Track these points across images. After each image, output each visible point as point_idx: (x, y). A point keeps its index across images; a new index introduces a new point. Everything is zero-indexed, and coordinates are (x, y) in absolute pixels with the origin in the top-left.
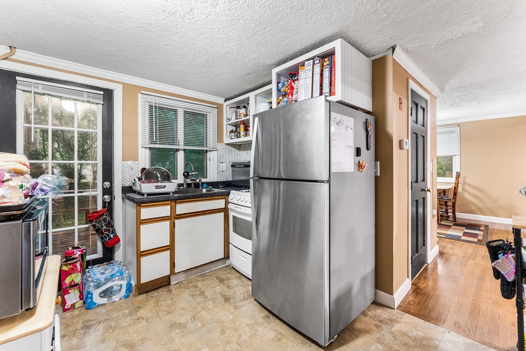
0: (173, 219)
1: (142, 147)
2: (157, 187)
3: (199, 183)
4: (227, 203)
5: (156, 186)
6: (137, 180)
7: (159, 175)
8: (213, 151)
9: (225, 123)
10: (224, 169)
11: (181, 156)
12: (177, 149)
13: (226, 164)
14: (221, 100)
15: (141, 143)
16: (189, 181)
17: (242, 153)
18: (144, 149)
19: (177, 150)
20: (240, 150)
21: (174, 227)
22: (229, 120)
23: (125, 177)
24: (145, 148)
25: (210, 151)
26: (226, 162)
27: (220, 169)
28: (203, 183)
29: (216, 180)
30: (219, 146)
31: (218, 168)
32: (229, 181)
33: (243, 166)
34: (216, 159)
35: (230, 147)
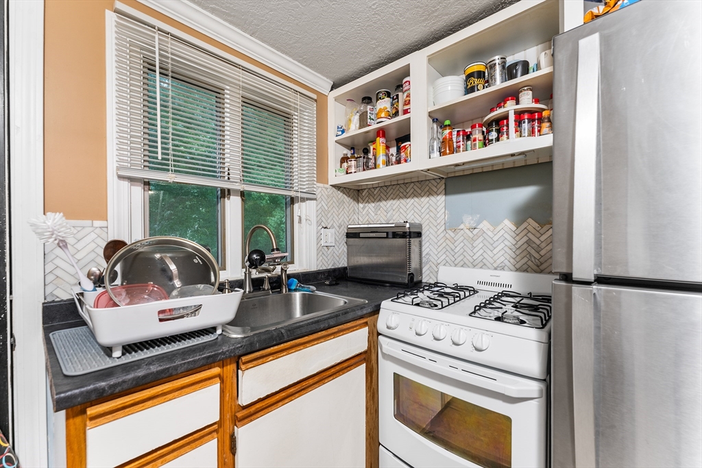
0: (228, 423)
1: (121, 177)
2: (166, 316)
3: (280, 277)
4: (375, 335)
5: (161, 312)
6: (88, 285)
7: (173, 267)
8: (308, 199)
9: (332, 138)
10: (331, 241)
11: (233, 210)
12: (223, 190)
13: (332, 231)
14: (323, 85)
15: (116, 165)
16: (255, 274)
17: (364, 208)
18: (126, 184)
19: (225, 193)
20: (358, 202)
21: (234, 454)
22: (343, 132)
23: (58, 272)
24: (132, 180)
25: (303, 200)
26: (332, 227)
27: (323, 243)
28: (289, 277)
29: (314, 268)
30: (321, 189)
31: (319, 239)
32: (339, 269)
33: (385, 235)
34: (314, 219)
35: (340, 194)
